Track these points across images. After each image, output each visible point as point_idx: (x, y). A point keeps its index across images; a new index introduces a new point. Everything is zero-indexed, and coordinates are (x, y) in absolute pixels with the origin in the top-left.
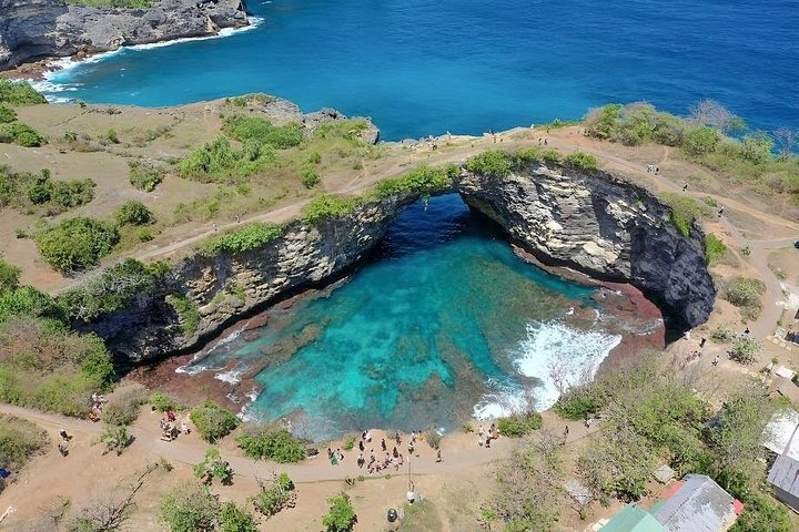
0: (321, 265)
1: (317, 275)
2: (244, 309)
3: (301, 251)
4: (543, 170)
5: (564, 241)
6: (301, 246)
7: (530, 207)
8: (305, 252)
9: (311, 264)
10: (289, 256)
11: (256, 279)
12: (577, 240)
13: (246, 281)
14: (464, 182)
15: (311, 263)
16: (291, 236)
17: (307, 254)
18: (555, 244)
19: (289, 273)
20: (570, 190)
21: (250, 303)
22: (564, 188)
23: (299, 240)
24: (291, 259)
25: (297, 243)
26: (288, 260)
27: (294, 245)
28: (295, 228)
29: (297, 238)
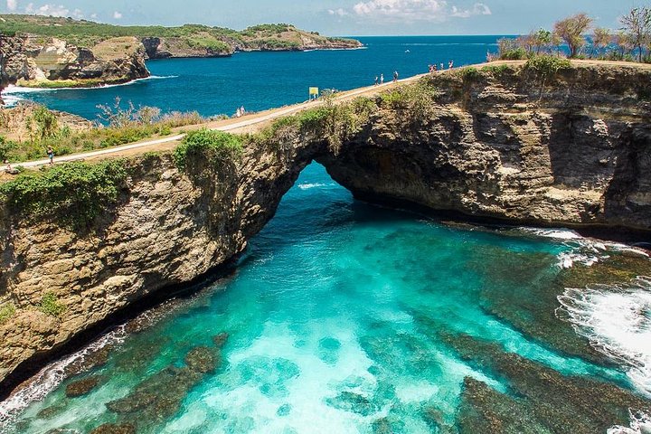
0: (195, 252)
1: (187, 271)
2: (60, 338)
3: (162, 219)
4: (492, 90)
5: (522, 189)
6: (162, 210)
7: (468, 152)
8: (168, 223)
9: (177, 250)
10: (141, 230)
11: (82, 274)
12: (538, 185)
13: (62, 279)
14: (378, 127)
15: (177, 247)
16: (144, 187)
17: (170, 228)
18: (509, 196)
19: (140, 264)
20: (527, 113)
21: (74, 324)
22: (521, 110)
23: (158, 197)
24: (146, 236)
25: (155, 204)
26: (139, 237)
27: (151, 207)
28: (151, 172)
29: (154, 193)
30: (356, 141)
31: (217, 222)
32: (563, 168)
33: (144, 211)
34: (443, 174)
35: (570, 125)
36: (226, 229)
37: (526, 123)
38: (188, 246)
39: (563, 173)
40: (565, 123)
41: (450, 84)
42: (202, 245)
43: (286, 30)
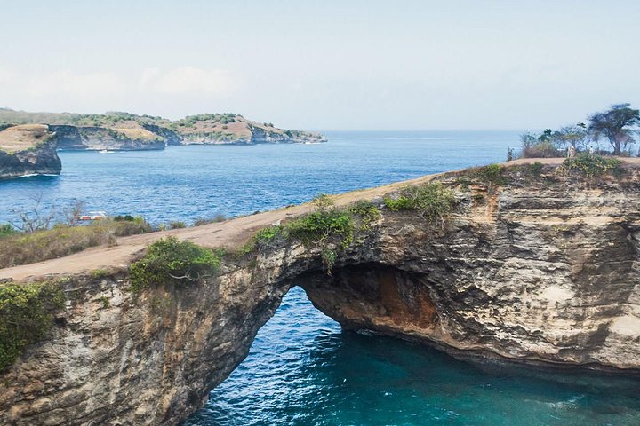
0: (140, 411)
4: (525, 193)
5: (578, 321)
6: (106, 349)
7: (500, 272)
8: (111, 367)
9: (118, 408)
10: (73, 378)
12: (598, 316)
14: (381, 238)
15: (118, 403)
17: (112, 376)
18: (561, 330)
22: (565, 219)
23: (102, 330)
24: (78, 386)
25: (96, 341)
26: (69, 387)
27: (91, 346)
28: (99, 296)
29: (99, 324)
30: (355, 257)
31: (174, 367)
32: (629, 293)
33: (80, 350)
34: (467, 300)
35: (629, 237)
36: (185, 376)
37: (573, 234)
38: (133, 402)
39: (630, 299)
40: (623, 234)
41: (470, 187)
42: (152, 400)
43: (233, 121)
